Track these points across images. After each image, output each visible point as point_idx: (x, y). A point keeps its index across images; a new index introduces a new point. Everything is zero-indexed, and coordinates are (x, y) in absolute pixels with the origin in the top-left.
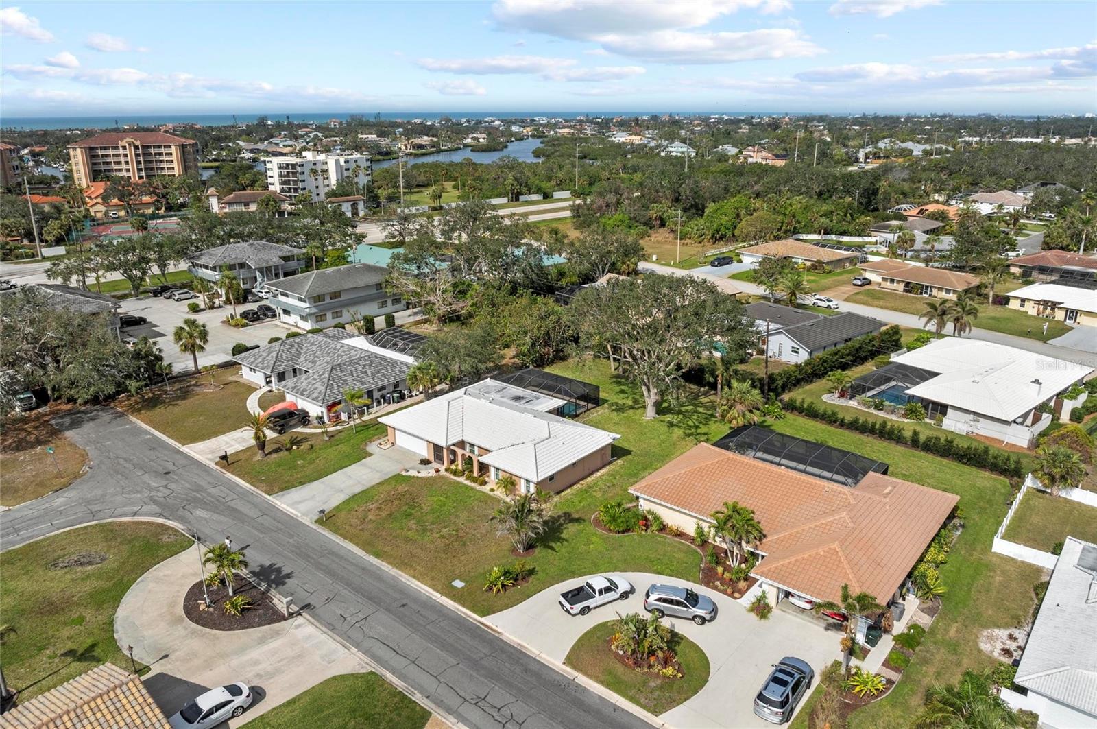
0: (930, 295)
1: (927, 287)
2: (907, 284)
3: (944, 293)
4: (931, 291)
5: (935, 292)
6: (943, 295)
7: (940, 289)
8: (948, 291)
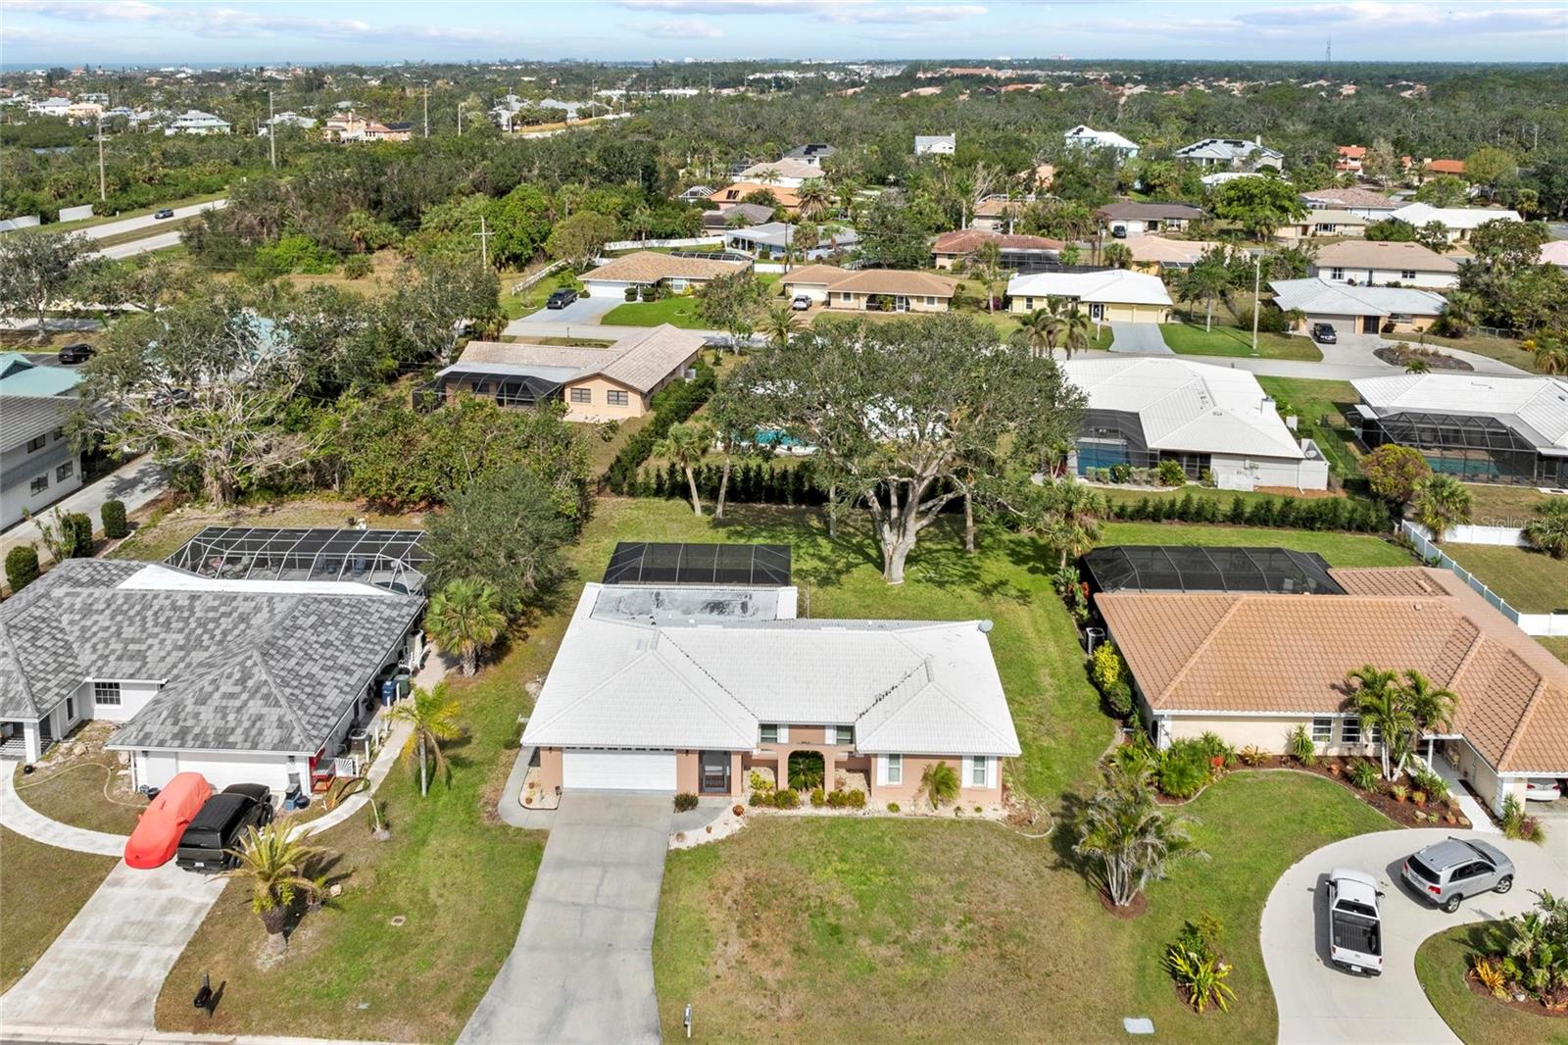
0: (908, 309)
1: (901, 298)
2: (872, 298)
3: (925, 304)
4: (908, 303)
5: (914, 304)
6: (924, 306)
7: (920, 299)
8: (931, 300)
